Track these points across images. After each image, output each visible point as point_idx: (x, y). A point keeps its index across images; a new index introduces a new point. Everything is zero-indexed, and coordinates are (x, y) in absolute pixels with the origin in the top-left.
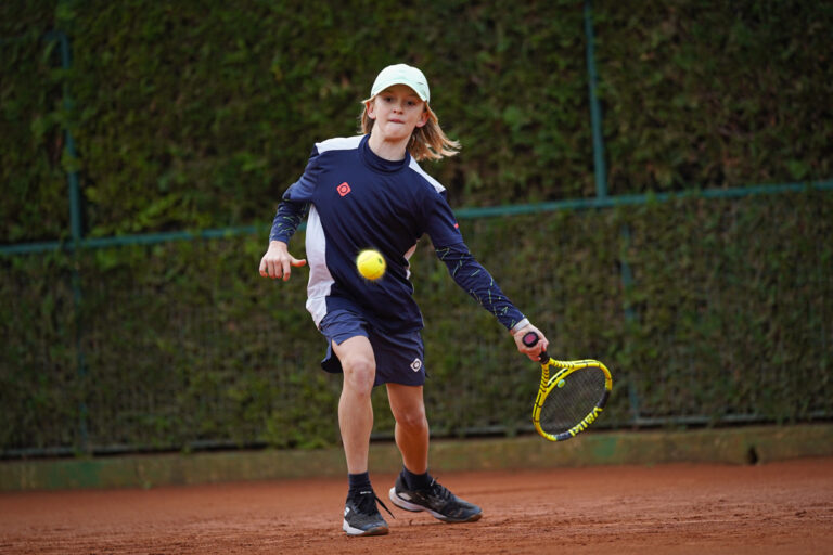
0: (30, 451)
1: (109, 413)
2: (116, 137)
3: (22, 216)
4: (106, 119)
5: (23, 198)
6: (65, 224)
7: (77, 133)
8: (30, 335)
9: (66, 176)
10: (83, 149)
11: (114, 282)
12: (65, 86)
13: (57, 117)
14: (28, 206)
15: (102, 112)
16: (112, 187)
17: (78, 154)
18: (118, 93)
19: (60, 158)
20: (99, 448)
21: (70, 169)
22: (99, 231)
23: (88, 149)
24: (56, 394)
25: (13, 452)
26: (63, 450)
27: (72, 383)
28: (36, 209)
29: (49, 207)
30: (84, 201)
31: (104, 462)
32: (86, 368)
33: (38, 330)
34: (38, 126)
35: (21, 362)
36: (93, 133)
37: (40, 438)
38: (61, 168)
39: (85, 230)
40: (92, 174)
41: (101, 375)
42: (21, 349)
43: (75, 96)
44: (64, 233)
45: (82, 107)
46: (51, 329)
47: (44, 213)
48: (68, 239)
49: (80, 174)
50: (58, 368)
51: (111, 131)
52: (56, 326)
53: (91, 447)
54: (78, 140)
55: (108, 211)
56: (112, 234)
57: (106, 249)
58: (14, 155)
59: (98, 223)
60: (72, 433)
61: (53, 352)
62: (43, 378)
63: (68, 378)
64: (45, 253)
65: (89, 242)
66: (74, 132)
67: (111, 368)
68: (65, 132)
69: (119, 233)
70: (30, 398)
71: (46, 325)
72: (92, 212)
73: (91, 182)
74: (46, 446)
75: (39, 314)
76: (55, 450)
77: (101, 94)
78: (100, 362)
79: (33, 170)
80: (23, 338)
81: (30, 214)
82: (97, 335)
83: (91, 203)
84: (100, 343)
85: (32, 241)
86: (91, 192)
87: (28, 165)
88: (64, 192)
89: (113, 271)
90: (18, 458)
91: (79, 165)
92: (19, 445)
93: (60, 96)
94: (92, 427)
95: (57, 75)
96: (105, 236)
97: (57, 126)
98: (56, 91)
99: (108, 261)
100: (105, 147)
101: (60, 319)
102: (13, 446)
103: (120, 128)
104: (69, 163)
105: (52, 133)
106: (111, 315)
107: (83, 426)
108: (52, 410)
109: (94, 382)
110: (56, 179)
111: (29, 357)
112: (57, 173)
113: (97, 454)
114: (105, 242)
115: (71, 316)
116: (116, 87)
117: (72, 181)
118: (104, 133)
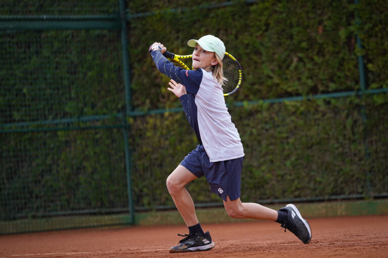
0: (342, 197)
1: (381, 177)
2: (382, 38)
3: (335, 78)
4: (377, 29)
5: (336, 70)
6: (357, 82)
7: (362, 36)
8: (341, 138)
9: (357, 58)
10: (365, 44)
11: (382, 111)
12: (356, 13)
13: (352, 28)
14: (339, 74)
15: (375, 26)
16: (380, 63)
17: (363, 47)
18: (383, 16)
19: (354, 49)
20: (377, 195)
21: (359, 54)
22: (374, 85)
23: (368, 44)
24: (354, 167)
25: (333, 197)
26: (358, 196)
27: (362, 162)
28: (342, 75)
29: (349, 74)
30: (366, 70)
31: (379, 201)
32: (369, 154)
33: (345, 136)
34: (343, 33)
35: (337, 152)
36: (370, 36)
37: (347, 190)
38: (355, 55)
39: (367, 85)
40: (371, 57)
41: (377, 158)
42: (336, 146)
43: (361, 18)
44: (357, 87)
45: (365, 23)
46: (351, 135)
47: (346, 77)
48: (359, 90)
49: (364, 57)
50: (355, 155)
51: (380, 35)
52: (354, 134)
53: (373, 194)
54: (363, 40)
55: (379, 76)
56: (381, 87)
57: (378, 94)
58: (331, 48)
59: (374, 81)
60: (363, 187)
61: (352, 146)
62: (347, 160)
63: (360, 160)
64: (348, 97)
65: (370, 91)
66: (361, 36)
67: (382, 155)
68: (356, 36)
69: (385, 86)
70: (341, 170)
71: (348, 133)
72: (370, 75)
73: (370, 61)
74: (349, 194)
75: (345, 127)
76: (355, 196)
77: (374, 16)
78: (376, 152)
79: (341, 55)
80: (337, 139)
81: (339, 77)
82: (374, 138)
83: (370, 71)
84: (376, 141)
85: (340, 91)
86: (370, 66)
87: (338, 53)
88: (356, 66)
89: (382, 105)
90: (336, 200)
91: (364, 52)
92: (336, 194)
93: (353, 18)
94: (373, 184)
95: (352, 7)
96: (378, 88)
97: (352, 33)
98: (351, 15)
99: (379, 100)
100: (377, 43)
101: (356, 130)
102: (333, 194)
103: (384, 33)
104: (359, 51)
105: (350, 37)
106: (381, 128)
107: (368, 183)
108: (353, 176)
109: (373, 161)
110: (353, 59)
111: (340, 149)
112: (353, 57)
113: (376, 198)
114: (378, 91)
115: (361, 128)
116: (381, 13)
117: (360, 60)
118: (376, 36)
